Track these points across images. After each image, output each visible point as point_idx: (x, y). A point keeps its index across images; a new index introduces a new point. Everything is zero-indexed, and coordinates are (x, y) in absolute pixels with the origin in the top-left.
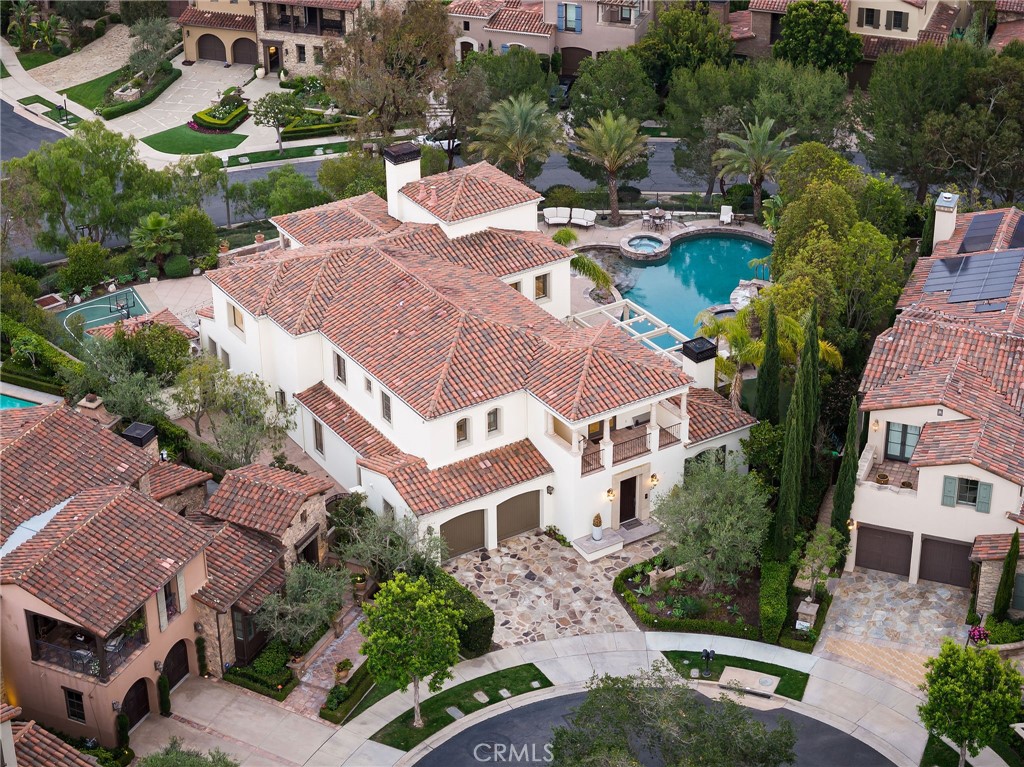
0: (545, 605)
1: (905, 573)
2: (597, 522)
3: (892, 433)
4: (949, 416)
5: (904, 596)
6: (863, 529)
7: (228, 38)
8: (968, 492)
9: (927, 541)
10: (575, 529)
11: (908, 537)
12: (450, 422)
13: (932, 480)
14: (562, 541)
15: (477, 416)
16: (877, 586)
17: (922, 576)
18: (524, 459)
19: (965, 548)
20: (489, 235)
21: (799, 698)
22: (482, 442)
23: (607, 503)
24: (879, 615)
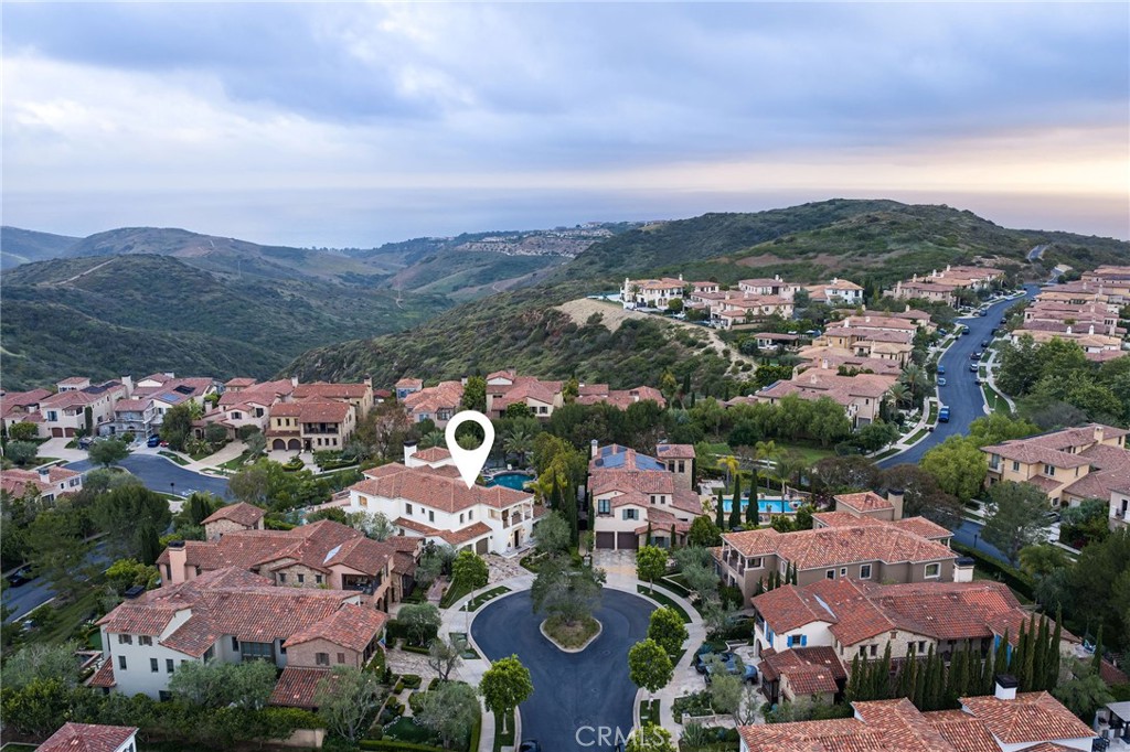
0: (500, 572)
1: (613, 548)
2: (509, 545)
3: (600, 504)
4: (619, 494)
5: (615, 554)
6: (598, 533)
7: (286, 440)
8: (630, 514)
9: (619, 533)
10: (502, 550)
11: (613, 533)
12: (458, 515)
13: (619, 512)
14: (497, 554)
15: (466, 513)
16: (605, 552)
17: (619, 548)
18: (481, 528)
19: (633, 533)
22: (468, 523)
23: (511, 539)
24: (609, 559)
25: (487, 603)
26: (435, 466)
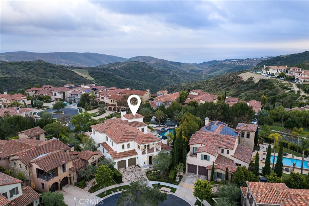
0: (134, 176)
1: (196, 173)
2: (145, 163)
3: (194, 149)
4: (203, 146)
5: (195, 177)
6: (188, 164)
7: (113, 107)
8: (206, 158)
9: (199, 167)
10: (141, 165)
11: (196, 166)
12: (121, 145)
13: (199, 155)
14: (139, 167)
15: (126, 144)
16: (191, 175)
17: (199, 174)
18: (134, 152)
19: (206, 168)
20: (135, 122)
21: (174, 193)
22: (126, 149)
23: (147, 160)
24: (191, 180)
25: (113, 194)
26: (130, 121)
